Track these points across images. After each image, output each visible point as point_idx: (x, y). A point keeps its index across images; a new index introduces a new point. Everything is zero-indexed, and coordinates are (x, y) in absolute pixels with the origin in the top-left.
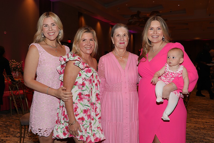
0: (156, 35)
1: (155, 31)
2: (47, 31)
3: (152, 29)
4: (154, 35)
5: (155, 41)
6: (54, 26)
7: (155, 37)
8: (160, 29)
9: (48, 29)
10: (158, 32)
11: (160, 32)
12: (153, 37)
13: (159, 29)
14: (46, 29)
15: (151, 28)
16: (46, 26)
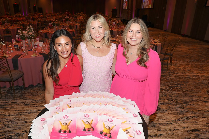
0: (134, 38)
1: (134, 34)
2: (94, 33)
3: (131, 32)
4: (133, 38)
5: (133, 44)
6: (101, 28)
7: (133, 40)
8: (140, 32)
9: (95, 31)
10: (137, 35)
11: (139, 35)
12: (131, 40)
13: (138, 32)
14: (93, 31)
15: (131, 30)
16: (94, 28)
